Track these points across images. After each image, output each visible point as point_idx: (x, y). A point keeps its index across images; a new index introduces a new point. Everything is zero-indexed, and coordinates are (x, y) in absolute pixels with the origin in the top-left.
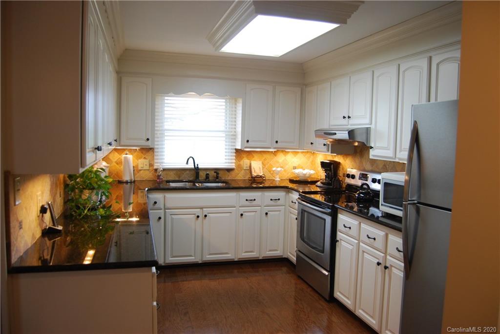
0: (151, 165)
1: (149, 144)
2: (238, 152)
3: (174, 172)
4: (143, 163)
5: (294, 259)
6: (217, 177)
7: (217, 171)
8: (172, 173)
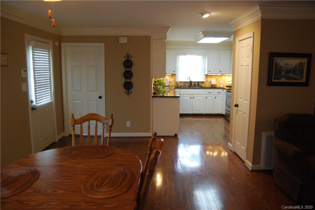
0: (175, 80)
1: (174, 73)
2: (207, 75)
3: (183, 83)
4: (172, 80)
5: (225, 114)
6: (198, 85)
7: (198, 82)
8: (182, 83)
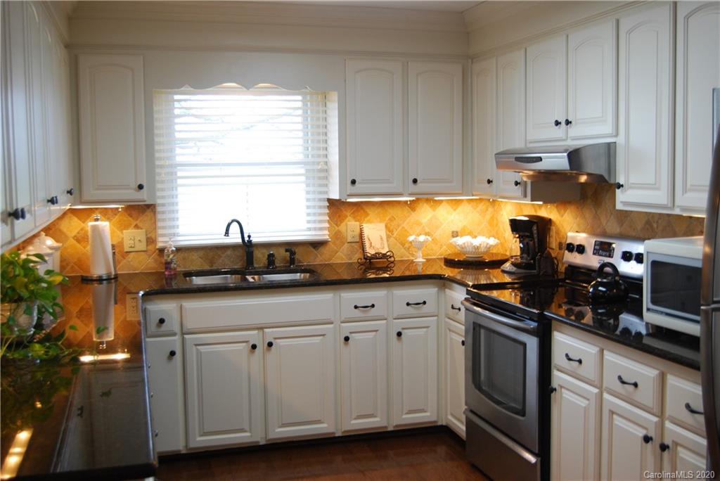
0: (151, 241)
1: (144, 196)
2: (335, 206)
3: (201, 253)
4: (132, 237)
5: (461, 428)
6: (292, 261)
7: (290, 247)
8: (195, 256)
